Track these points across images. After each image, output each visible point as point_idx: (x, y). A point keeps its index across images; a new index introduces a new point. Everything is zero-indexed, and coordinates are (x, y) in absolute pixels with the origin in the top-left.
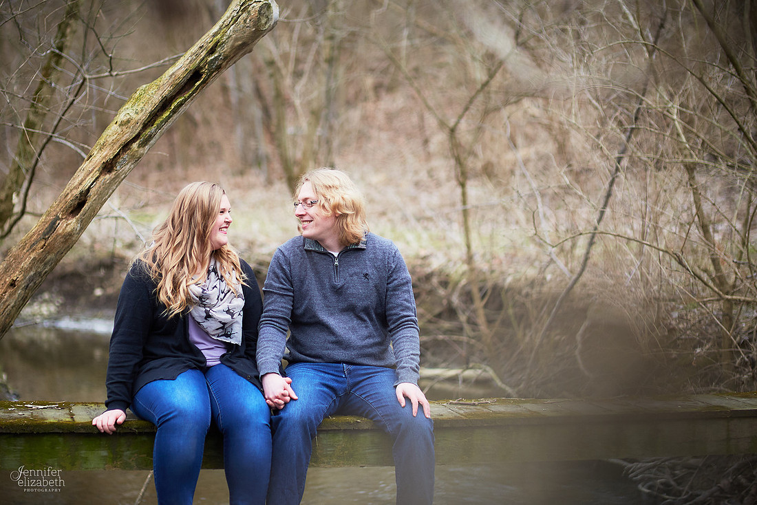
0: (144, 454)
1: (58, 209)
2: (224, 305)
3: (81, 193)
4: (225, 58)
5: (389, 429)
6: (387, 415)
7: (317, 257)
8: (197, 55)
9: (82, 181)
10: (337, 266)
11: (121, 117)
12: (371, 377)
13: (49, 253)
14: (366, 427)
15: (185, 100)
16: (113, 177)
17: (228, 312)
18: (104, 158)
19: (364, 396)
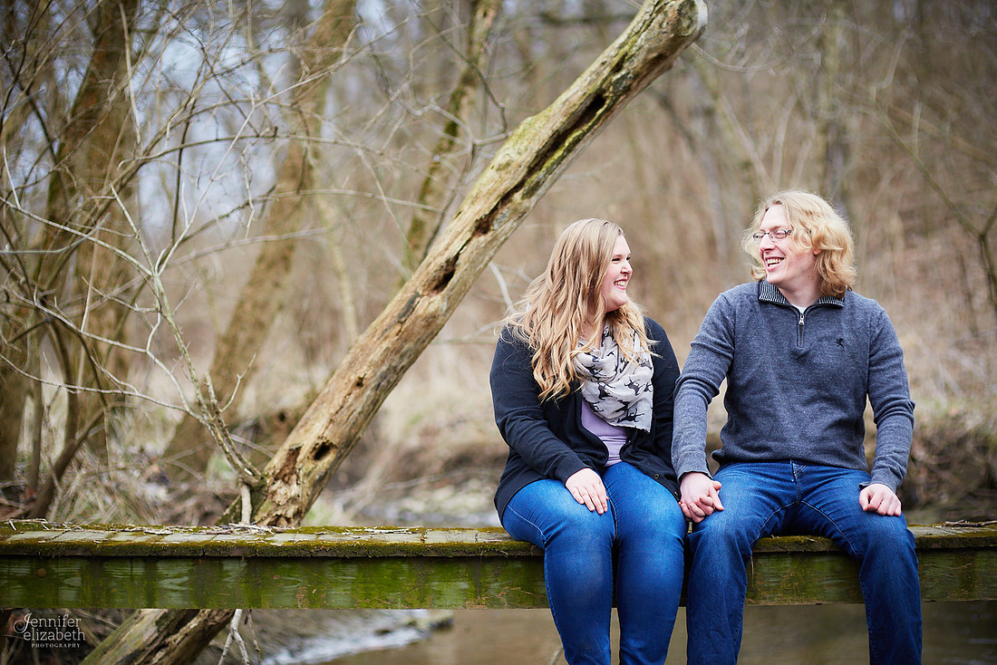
0: (518, 586)
1: (417, 284)
2: (625, 378)
3: (447, 261)
4: (636, 76)
5: (853, 548)
6: (849, 530)
7: (774, 311)
8: (598, 74)
9: (449, 245)
10: (801, 326)
11: (500, 158)
12: (830, 481)
13: (406, 341)
14: (822, 549)
15: (584, 134)
16: (489, 239)
17: (631, 385)
18: (478, 213)
19: (818, 506)
